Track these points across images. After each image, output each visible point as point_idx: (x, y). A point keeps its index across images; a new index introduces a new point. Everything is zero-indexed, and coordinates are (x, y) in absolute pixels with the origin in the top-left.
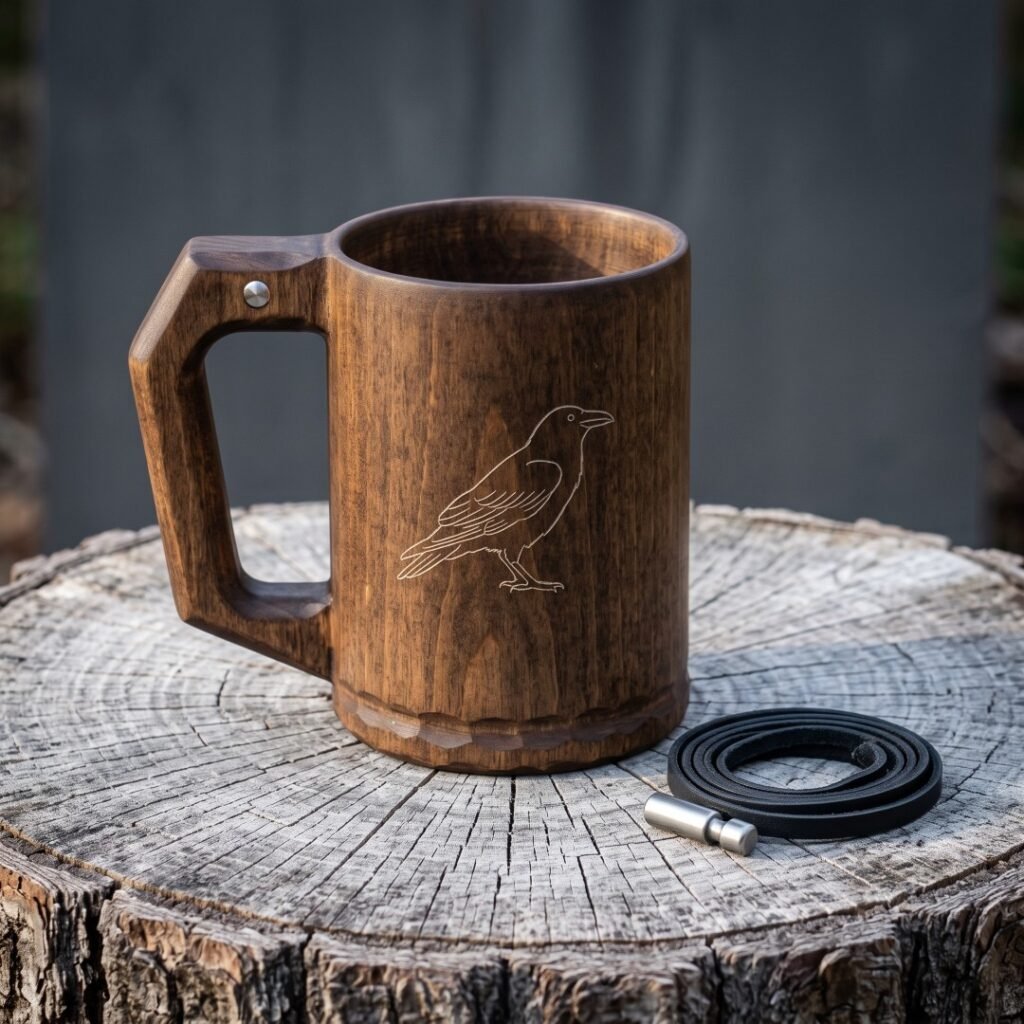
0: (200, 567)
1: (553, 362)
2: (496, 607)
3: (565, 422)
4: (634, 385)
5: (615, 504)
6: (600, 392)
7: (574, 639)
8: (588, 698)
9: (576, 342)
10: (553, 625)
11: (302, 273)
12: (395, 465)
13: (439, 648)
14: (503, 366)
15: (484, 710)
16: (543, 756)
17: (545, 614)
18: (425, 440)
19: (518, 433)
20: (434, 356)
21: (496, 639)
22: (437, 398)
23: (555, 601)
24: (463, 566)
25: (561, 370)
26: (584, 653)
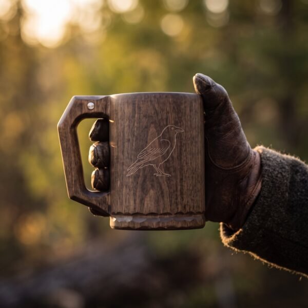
0: (75, 181)
1: (168, 113)
2: (153, 181)
3: (171, 130)
4: (189, 123)
5: (185, 154)
6: (180, 123)
7: (174, 192)
8: (178, 208)
9: (174, 108)
10: (168, 186)
11: (103, 100)
12: (126, 144)
13: (138, 194)
14: (154, 114)
15: (150, 211)
16: (166, 224)
17: (166, 183)
18: (134, 135)
19: (158, 132)
20: (137, 112)
21: (153, 189)
22: (137, 123)
23: (169, 179)
24: (144, 169)
25: (170, 115)
26: (176, 195)
